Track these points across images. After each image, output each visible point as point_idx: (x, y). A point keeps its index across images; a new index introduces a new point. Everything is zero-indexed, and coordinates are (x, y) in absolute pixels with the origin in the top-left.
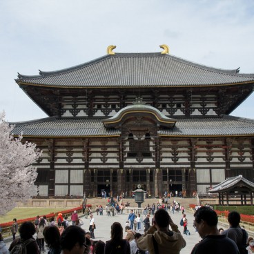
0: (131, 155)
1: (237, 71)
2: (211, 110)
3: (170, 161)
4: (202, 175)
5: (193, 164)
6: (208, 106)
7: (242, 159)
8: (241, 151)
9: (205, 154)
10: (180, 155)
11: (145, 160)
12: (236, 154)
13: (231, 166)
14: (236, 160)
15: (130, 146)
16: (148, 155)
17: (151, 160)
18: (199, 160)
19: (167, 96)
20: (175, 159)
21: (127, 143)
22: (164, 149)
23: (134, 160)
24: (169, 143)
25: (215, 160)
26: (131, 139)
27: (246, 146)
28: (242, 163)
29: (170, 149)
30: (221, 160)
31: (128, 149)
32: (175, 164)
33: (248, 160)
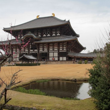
0: (31, 49)
1: (65, 20)
2: (58, 34)
3: (42, 50)
4: (51, 55)
5: (48, 51)
6: (57, 32)
7: (63, 49)
8: (63, 47)
9: (52, 48)
10: (45, 48)
11: (35, 50)
12: (61, 48)
13: (60, 51)
14: (61, 49)
15: (31, 46)
16: (36, 49)
17: (37, 50)
18: (50, 50)
19: (45, 30)
20: (43, 50)
21: (30, 46)
22: (40, 47)
23: (32, 50)
24: (42, 45)
25: (55, 50)
26: (31, 44)
27: (64, 45)
28: (63, 50)
29: (42, 47)
30: (57, 50)
31: (31, 47)
32: (43, 51)
33: (65, 49)
